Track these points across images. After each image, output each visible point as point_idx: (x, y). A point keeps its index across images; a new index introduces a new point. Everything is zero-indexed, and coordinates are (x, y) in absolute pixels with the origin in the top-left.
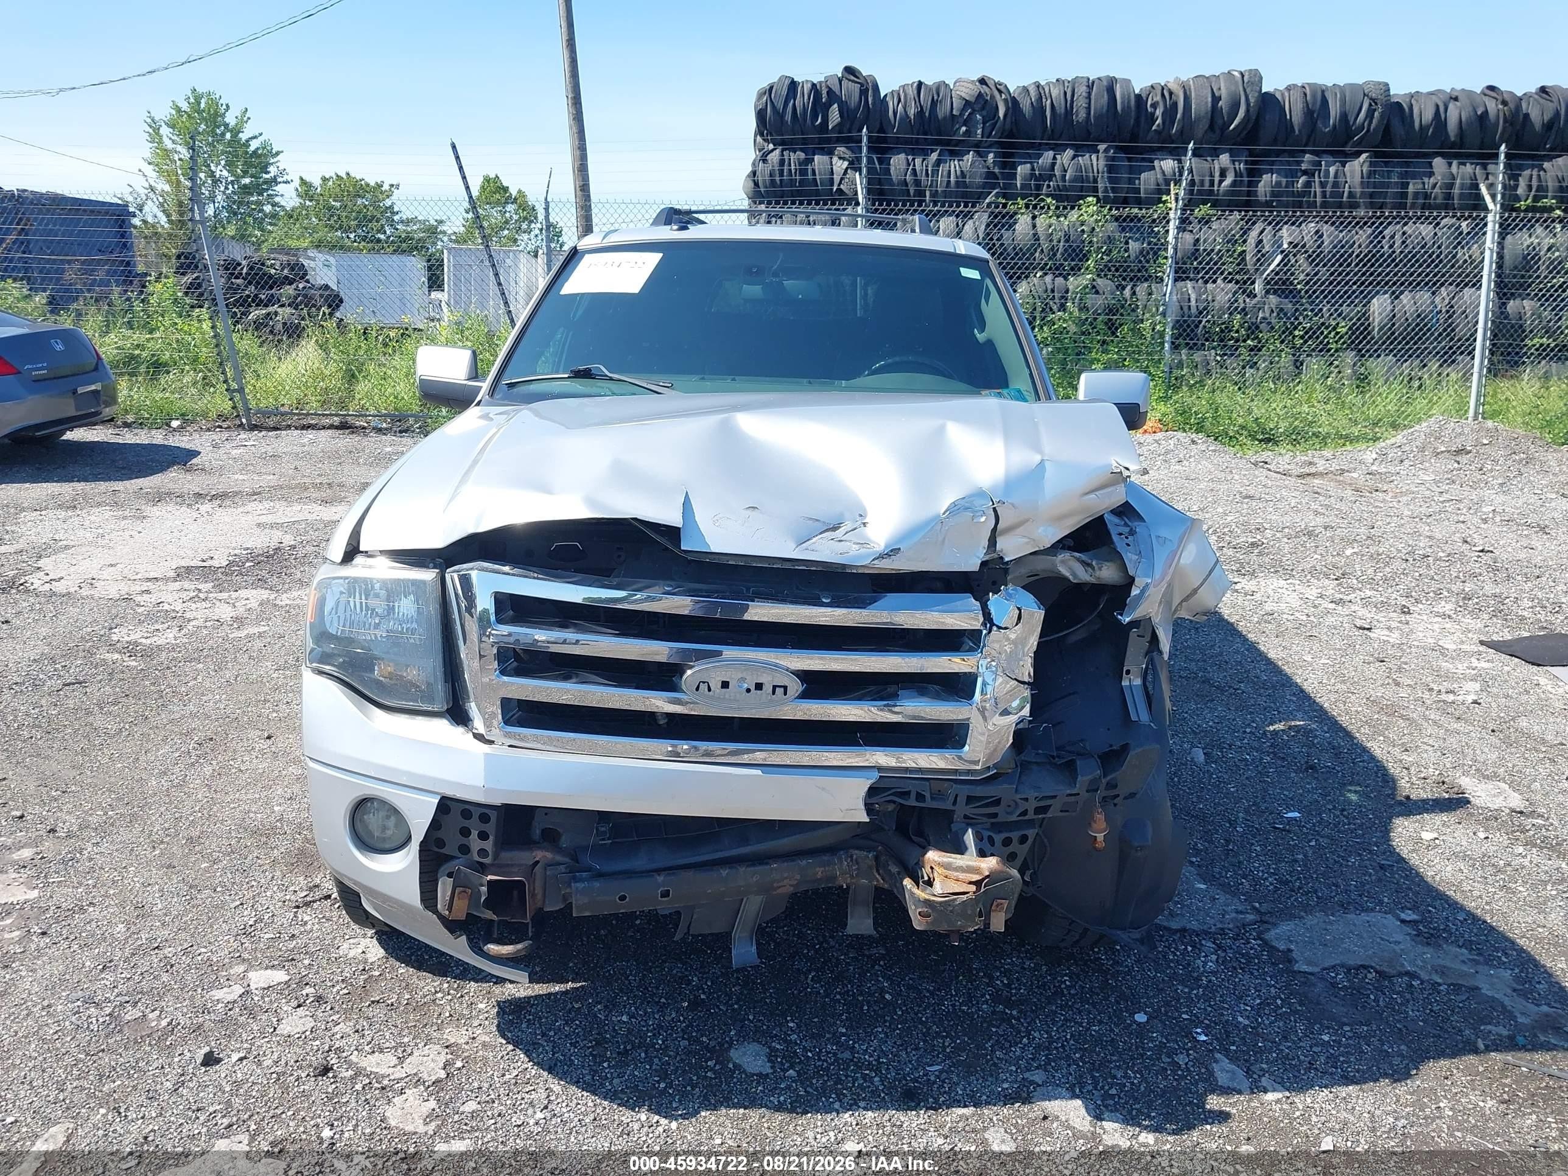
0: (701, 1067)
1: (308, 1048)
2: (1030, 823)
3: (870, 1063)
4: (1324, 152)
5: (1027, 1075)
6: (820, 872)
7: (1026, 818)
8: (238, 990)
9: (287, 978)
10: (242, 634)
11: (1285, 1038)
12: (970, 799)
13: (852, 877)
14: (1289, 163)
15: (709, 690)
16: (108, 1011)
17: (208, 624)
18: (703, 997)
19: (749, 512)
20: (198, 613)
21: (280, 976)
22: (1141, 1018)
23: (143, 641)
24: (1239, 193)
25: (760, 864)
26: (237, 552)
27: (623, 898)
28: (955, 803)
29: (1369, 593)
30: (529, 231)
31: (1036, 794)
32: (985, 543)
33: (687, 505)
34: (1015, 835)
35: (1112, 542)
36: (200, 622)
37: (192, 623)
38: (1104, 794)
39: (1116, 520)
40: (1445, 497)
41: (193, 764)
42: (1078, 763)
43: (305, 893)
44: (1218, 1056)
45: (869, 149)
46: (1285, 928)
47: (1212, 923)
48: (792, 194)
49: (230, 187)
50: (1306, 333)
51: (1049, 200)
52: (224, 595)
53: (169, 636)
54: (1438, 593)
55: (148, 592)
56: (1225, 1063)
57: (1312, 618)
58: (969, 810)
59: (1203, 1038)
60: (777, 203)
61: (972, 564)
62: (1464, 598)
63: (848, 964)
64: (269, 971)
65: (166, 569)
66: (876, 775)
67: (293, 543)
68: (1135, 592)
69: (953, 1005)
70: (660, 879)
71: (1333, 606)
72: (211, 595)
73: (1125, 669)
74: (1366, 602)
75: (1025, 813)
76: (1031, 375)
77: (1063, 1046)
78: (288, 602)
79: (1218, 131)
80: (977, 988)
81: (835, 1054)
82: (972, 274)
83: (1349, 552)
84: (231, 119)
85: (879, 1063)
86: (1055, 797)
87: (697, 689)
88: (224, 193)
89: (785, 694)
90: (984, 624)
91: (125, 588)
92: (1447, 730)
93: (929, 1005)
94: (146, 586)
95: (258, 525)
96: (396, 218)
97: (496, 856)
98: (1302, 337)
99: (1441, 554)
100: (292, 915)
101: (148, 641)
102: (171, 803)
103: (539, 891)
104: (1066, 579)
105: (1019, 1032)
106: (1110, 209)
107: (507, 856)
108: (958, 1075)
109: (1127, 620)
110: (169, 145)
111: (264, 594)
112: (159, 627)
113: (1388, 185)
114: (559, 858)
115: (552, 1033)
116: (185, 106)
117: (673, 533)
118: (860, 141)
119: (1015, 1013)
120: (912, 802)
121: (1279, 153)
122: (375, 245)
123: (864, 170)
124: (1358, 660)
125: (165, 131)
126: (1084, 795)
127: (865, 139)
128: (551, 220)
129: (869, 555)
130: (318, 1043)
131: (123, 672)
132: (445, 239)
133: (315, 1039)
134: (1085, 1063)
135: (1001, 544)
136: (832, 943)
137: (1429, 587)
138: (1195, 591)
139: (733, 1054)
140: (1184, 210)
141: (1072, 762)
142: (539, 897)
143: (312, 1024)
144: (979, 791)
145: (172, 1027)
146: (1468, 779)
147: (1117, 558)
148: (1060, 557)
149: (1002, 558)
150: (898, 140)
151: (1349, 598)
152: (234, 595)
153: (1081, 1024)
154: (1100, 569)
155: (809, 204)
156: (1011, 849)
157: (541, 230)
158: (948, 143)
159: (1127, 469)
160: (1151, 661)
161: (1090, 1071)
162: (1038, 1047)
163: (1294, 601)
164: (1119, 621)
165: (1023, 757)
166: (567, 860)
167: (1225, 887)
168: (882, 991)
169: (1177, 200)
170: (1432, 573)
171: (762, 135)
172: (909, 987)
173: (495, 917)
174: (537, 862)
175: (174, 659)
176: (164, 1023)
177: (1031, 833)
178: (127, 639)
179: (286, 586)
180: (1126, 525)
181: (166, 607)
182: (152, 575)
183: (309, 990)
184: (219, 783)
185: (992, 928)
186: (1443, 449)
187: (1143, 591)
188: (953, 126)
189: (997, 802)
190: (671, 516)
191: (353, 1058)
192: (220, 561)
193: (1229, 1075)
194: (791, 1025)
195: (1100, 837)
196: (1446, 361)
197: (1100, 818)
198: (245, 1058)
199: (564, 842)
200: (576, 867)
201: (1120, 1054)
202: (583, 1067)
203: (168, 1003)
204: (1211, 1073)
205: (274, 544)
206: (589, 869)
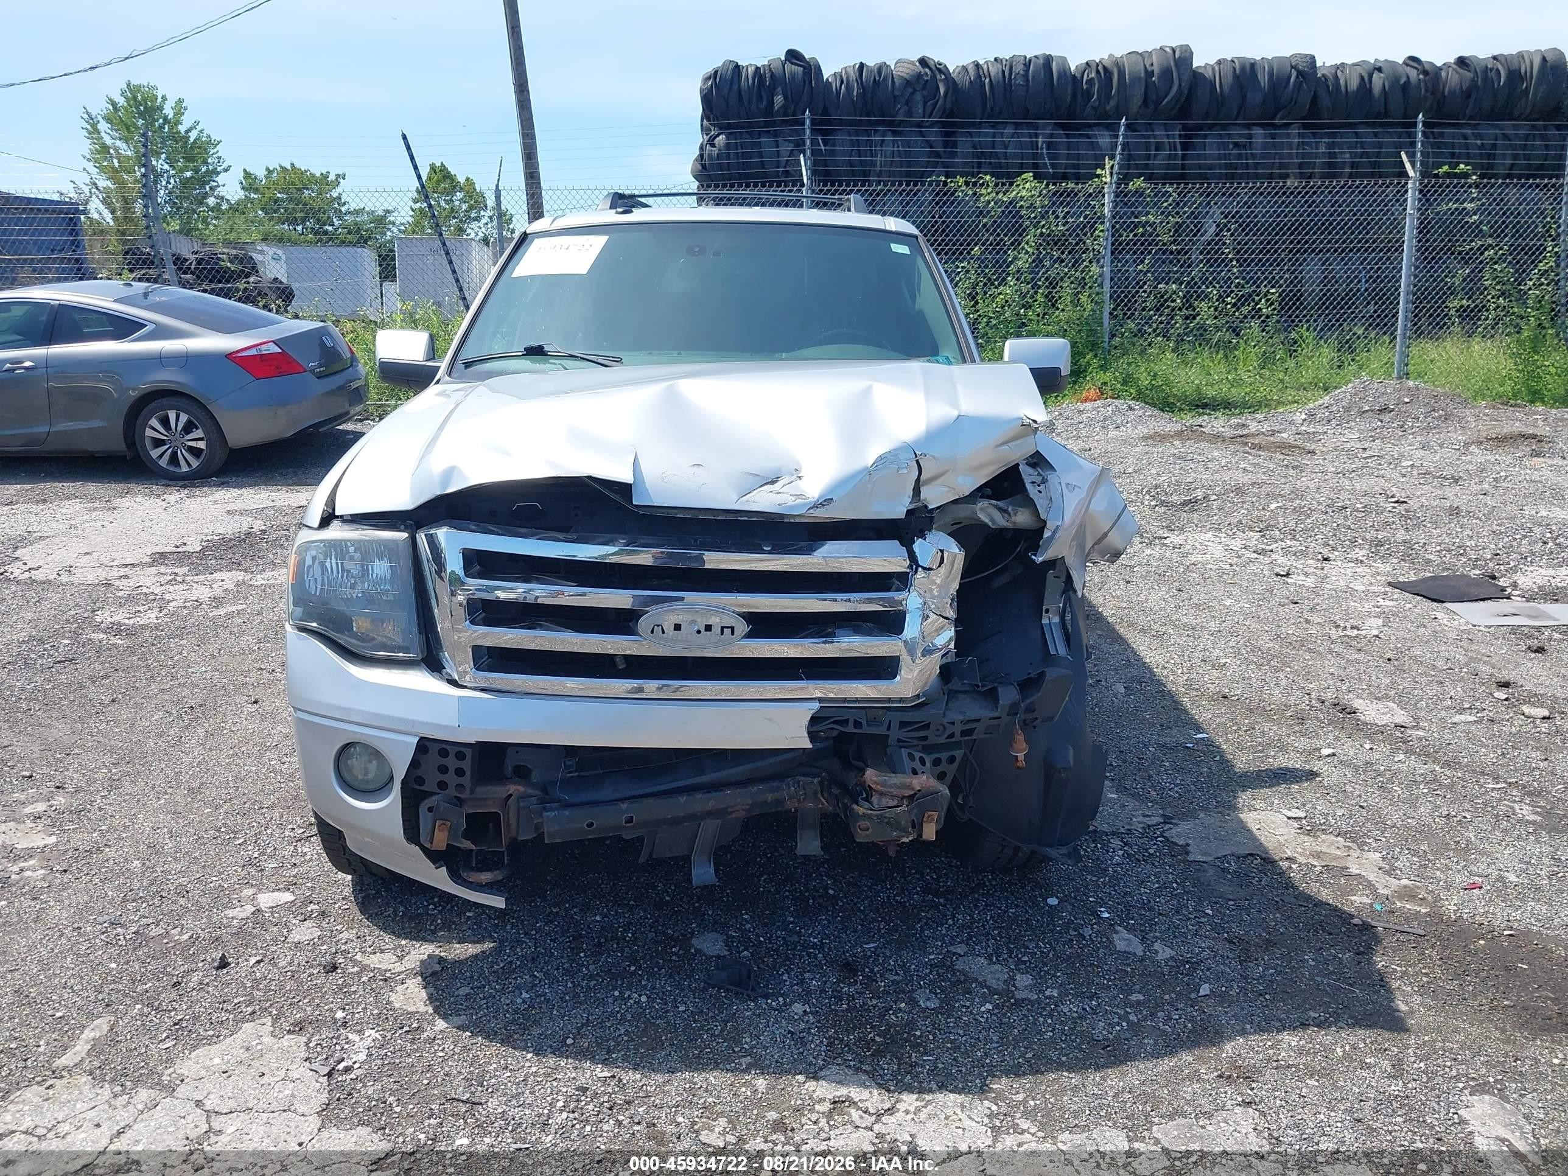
0: (667, 953)
1: (317, 952)
2: (958, 745)
3: (815, 944)
4: (1254, 124)
5: (951, 948)
6: (770, 797)
7: (953, 740)
8: (250, 909)
9: (293, 898)
10: (221, 612)
11: (1177, 912)
12: (903, 724)
13: (799, 801)
14: (1221, 136)
15: (663, 632)
16: (134, 929)
17: (188, 604)
18: (668, 898)
19: (695, 469)
20: (177, 595)
21: (287, 897)
22: (1052, 901)
23: (126, 621)
24: (1174, 167)
25: (716, 791)
26: (209, 537)
27: (590, 825)
28: (889, 728)
29: (1289, 543)
30: (477, 219)
31: (962, 718)
32: (910, 492)
33: (636, 463)
34: (944, 756)
35: (1026, 490)
36: (180, 603)
37: (171, 604)
38: (1023, 717)
39: (1030, 470)
40: (1368, 453)
41: (187, 727)
42: (1000, 689)
43: (302, 830)
44: (1118, 928)
45: (812, 130)
46: (1184, 827)
47: (1121, 826)
48: (740, 176)
49: (172, 181)
50: (1239, 300)
51: (988, 177)
52: (201, 578)
53: (151, 617)
54: (1353, 541)
55: (126, 577)
56: (1125, 934)
57: (1234, 567)
58: (902, 734)
59: (1106, 915)
60: (725, 186)
61: (898, 511)
62: (1377, 545)
63: (797, 868)
64: (276, 894)
65: (142, 555)
66: (816, 706)
67: (263, 528)
68: (1047, 534)
69: (888, 897)
70: (624, 806)
71: (1255, 555)
72: (188, 578)
73: (1044, 608)
74: (1286, 551)
75: (952, 736)
76: (958, 342)
77: (983, 926)
78: (263, 582)
79: (1152, 106)
80: (909, 883)
81: (784, 938)
82: (903, 249)
83: (1273, 506)
84: (168, 111)
85: (822, 943)
86: (978, 720)
87: (652, 632)
88: (166, 188)
89: (733, 633)
90: (910, 567)
91: (102, 574)
92: (1348, 660)
93: (867, 897)
94: (123, 571)
95: (228, 512)
96: (343, 209)
97: (472, 791)
98: (1234, 305)
99: (1359, 506)
100: (292, 848)
101: (132, 622)
102: (169, 760)
103: (513, 821)
104: (986, 525)
105: (946, 915)
106: (1047, 185)
107: (482, 791)
108: (891, 950)
109: (1040, 559)
110: (108, 141)
111: (240, 576)
112: (141, 608)
113: (1316, 156)
114: (530, 791)
115: (533, 932)
116: (121, 101)
117: (624, 489)
118: (803, 124)
119: (942, 900)
120: (850, 729)
121: (1211, 127)
122: (323, 238)
123: (808, 152)
124: (1274, 603)
125: (103, 126)
126: (1006, 719)
127: (808, 122)
128: (503, 208)
129: (804, 505)
130: (325, 947)
131: (110, 650)
132: (395, 229)
133: (322, 945)
134: (1001, 937)
135: (925, 493)
136: (782, 851)
137: (1345, 536)
138: (1106, 535)
139: (694, 941)
140: (1118, 184)
141: (994, 690)
142: (514, 827)
143: (319, 933)
144: (909, 717)
145: (194, 940)
146: (1361, 701)
147: (1030, 504)
148: (980, 505)
149: (926, 506)
150: (841, 122)
151: (1270, 548)
152: (210, 577)
153: (1000, 908)
154: (1015, 514)
155: (756, 186)
156: (940, 769)
157: (491, 218)
158: (891, 124)
159: (1035, 421)
160: (1068, 600)
161: (1007, 944)
162: (963, 927)
163: (1218, 551)
164: (1034, 561)
165: (951, 686)
166: (537, 792)
167: (1135, 796)
168: (826, 888)
169: (1111, 174)
170: (1349, 523)
171: (708, 120)
172: (849, 884)
173: (474, 847)
174: (511, 795)
175: (157, 636)
176: (185, 937)
177: (959, 754)
178: (109, 619)
179: (260, 568)
180: (1039, 474)
181: (145, 590)
182: (128, 561)
183: (312, 907)
184: (211, 742)
185: (924, 837)
186: (1367, 408)
187: (1054, 534)
188: (895, 106)
189: (927, 727)
190: (623, 475)
191: (358, 957)
192: (194, 546)
193: (1126, 943)
194: (746, 917)
195: (1021, 756)
196: (1370, 325)
197: (1020, 737)
198: (261, 961)
199: (535, 777)
200: (547, 796)
201: (1034, 931)
202: (562, 957)
203: (188, 921)
204: (1111, 942)
205: (245, 529)
206: (559, 801)
